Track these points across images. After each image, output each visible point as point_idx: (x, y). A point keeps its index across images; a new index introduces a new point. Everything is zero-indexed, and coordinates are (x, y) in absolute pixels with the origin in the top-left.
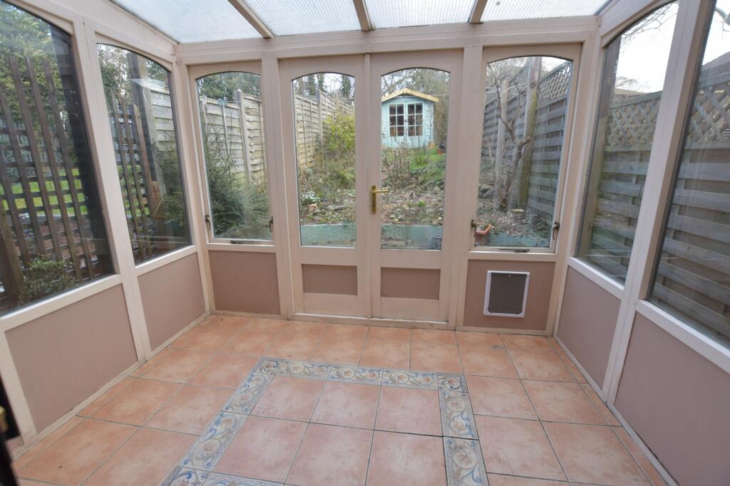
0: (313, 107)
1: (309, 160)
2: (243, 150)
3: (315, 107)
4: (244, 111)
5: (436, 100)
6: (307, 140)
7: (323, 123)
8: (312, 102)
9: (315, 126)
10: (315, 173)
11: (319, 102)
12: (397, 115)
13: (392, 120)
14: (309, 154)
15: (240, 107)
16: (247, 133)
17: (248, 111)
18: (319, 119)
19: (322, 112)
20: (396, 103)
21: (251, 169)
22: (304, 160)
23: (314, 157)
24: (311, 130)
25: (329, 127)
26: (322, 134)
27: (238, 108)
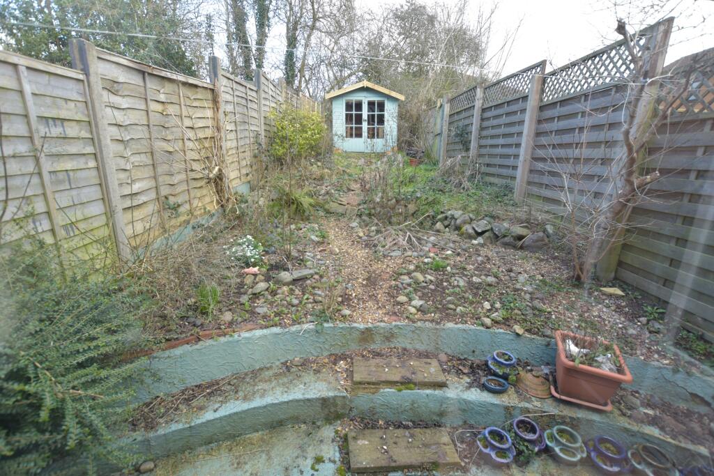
0: (250, 93)
1: (244, 171)
2: (98, 168)
3: (254, 94)
4: (97, 85)
5: (402, 98)
6: (241, 143)
7: (265, 117)
8: (248, 86)
9: (252, 121)
10: (252, 189)
11: (259, 87)
12: (354, 112)
13: (349, 118)
14: (244, 163)
15: (87, 74)
16: (110, 133)
17: (112, 87)
18: (258, 111)
19: (263, 102)
20: (355, 98)
21: (119, 204)
22: (237, 172)
23: (251, 167)
24: (247, 127)
25: (273, 124)
26: (263, 133)
27: (81, 77)
